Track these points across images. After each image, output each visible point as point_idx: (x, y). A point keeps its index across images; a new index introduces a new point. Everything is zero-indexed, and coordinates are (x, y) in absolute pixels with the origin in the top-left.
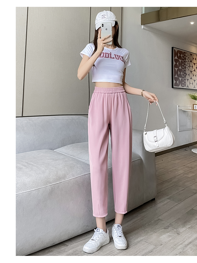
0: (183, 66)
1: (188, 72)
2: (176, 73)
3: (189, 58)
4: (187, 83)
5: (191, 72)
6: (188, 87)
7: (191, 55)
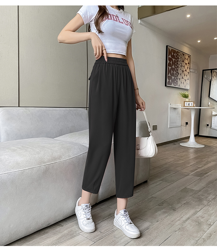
0: (176, 65)
1: (180, 72)
2: (170, 71)
3: (181, 57)
4: (179, 82)
5: (183, 71)
6: (179, 86)
7: (183, 54)
